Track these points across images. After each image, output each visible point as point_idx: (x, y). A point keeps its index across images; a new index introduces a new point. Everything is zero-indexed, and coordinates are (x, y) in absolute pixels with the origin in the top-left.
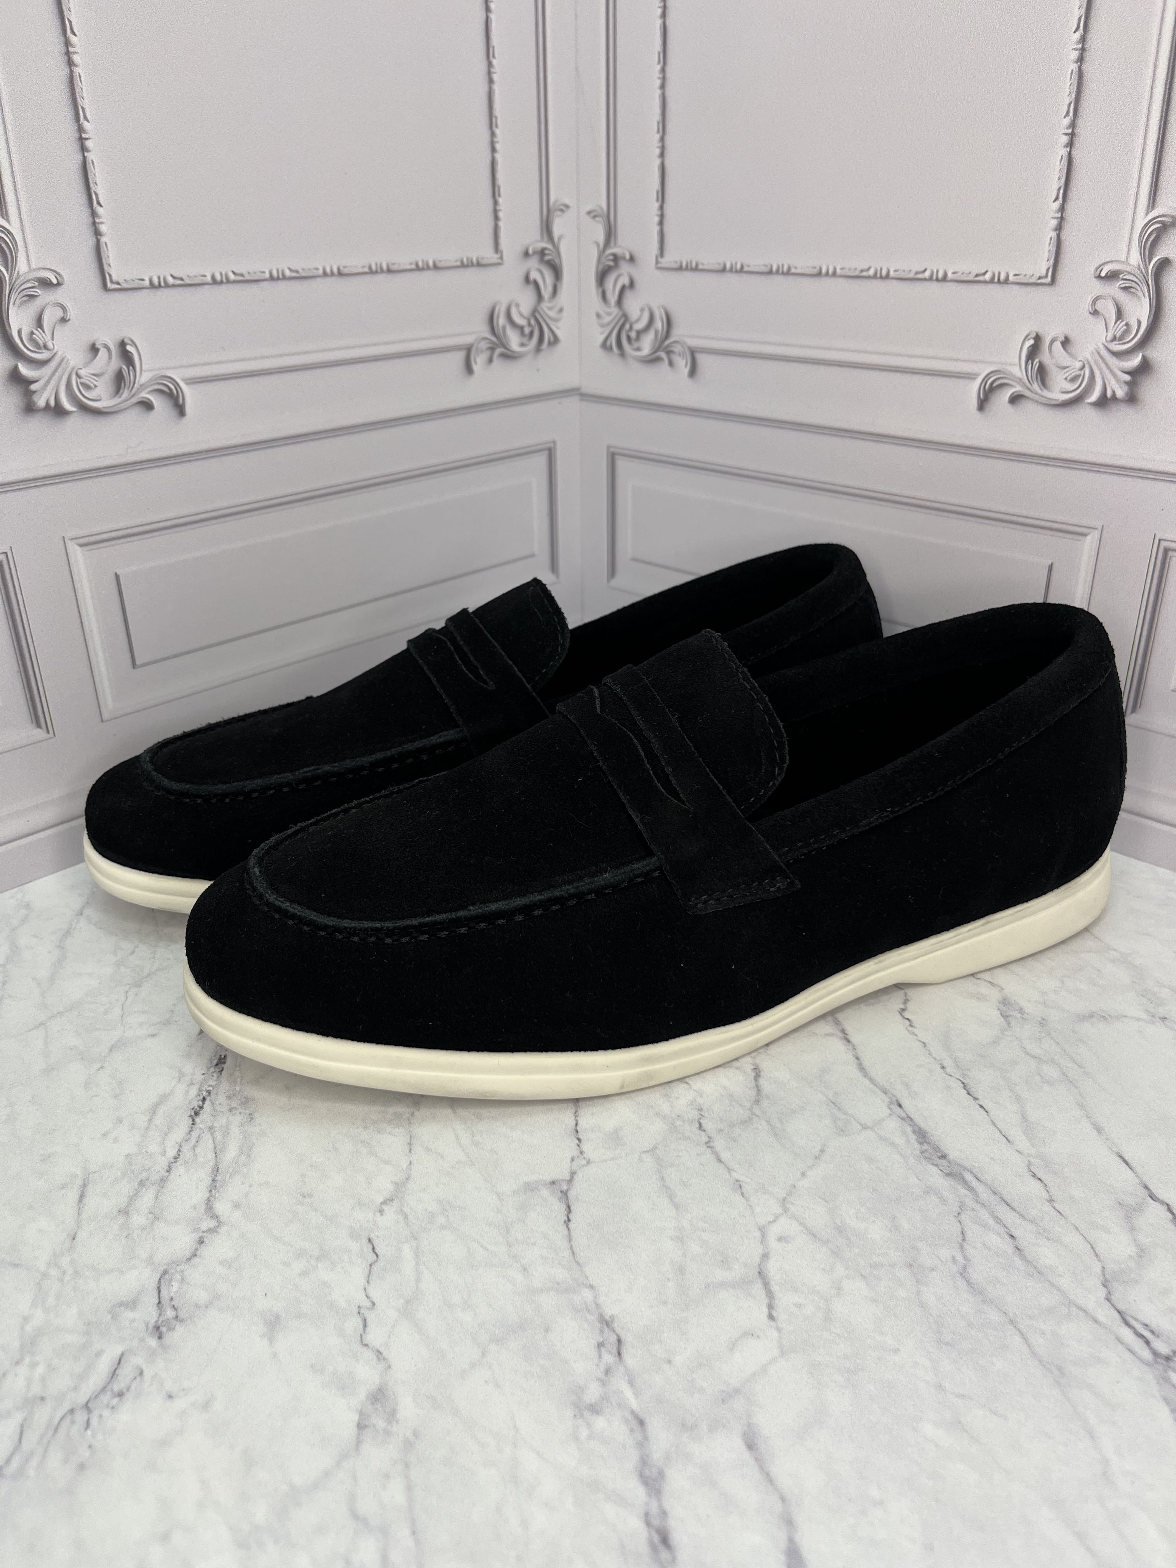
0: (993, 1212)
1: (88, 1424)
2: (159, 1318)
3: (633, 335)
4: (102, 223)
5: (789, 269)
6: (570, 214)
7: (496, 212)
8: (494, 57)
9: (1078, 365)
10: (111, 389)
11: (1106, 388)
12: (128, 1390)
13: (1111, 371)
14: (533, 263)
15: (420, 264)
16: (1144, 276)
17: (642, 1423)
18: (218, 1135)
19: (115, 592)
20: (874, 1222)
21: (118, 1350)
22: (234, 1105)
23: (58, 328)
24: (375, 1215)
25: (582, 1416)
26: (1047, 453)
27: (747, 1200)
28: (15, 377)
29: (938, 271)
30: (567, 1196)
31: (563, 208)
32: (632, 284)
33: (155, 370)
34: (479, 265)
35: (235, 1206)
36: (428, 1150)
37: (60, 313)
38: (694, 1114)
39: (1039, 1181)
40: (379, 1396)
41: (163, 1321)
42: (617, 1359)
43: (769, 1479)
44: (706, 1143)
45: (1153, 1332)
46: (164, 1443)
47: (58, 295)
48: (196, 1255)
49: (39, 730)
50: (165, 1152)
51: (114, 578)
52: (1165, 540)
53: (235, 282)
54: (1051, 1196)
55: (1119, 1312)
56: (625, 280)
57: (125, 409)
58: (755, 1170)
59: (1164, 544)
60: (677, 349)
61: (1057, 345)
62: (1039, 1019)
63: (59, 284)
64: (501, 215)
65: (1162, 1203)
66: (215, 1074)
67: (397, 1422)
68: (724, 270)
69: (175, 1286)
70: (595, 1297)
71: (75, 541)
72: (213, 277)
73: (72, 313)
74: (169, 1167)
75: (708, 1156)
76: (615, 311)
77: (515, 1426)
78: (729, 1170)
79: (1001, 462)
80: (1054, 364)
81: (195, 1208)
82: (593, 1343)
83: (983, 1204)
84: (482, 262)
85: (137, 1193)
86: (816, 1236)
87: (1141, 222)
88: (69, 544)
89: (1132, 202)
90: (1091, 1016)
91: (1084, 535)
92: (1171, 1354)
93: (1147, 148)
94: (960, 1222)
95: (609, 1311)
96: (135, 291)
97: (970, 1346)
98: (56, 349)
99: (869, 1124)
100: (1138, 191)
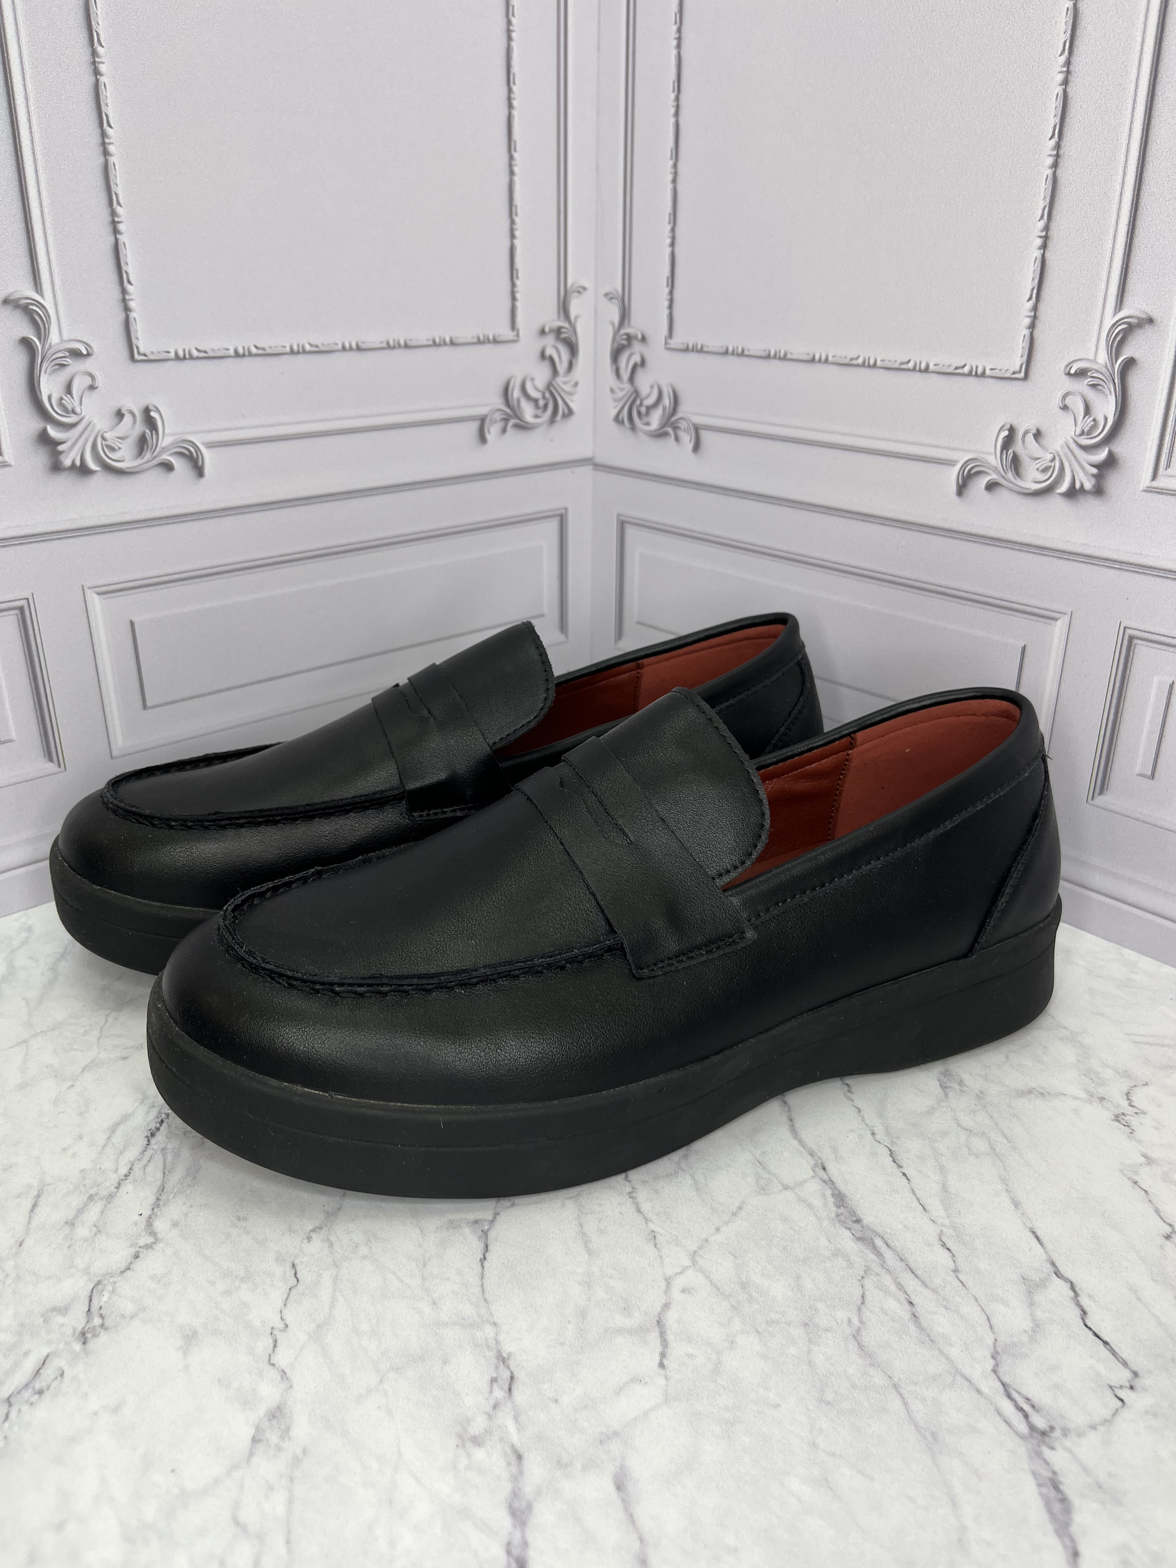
0: (896, 1278)
1: (7, 1417)
2: (86, 1324)
3: (643, 410)
4: (131, 300)
5: (786, 354)
6: (588, 296)
7: (513, 293)
8: (515, 151)
9: (1049, 457)
10: (135, 451)
11: (1074, 480)
12: (48, 1389)
13: (1079, 464)
14: (550, 340)
15: (437, 341)
16: (1111, 374)
17: (519, 1457)
18: (169, 1157)
19: (130, 638)
20: (778, 1280)
21: (45, 1351)
23: (86, 395)
24: (302, 1241)
25: (464, 1446)
26: (1023, 539)
27: (659, 1250)
28: (44, 438)
29: (920, 363)
30: (487, 1236)
31: (581, 290)
32: (643, 363)
33: (177, 433)
34: (495, 341)
35: (173, 1225)
37: (88, 381)
39: (948, 1252)
40: (277, 1414)
41: (89, 1328)
42: (507, 1395)
43: (632, 1519)
44: (629, 1193)
45: (1033, 1407)
46: (73, 1440)
47: (88, 365)
48: (129, 1269)
49: (51, 764)
50: (117, 1169)
51: (129, 624)
52: (1129, 628)
53: (256, 355)
54: (956, 1266)
55: (1003, 1384)
56: (636, 358)
57: (148, 469)
58: (671, 1222)
59: (1129, 632)
60: (683, 425)
61: (1030, 437)
62: (978, 1092)
63: (88, 355)
64: (518, 296)
65: (1067, 1280)
67: (289, 1439)
69: (106, 1296)
70: (497, 1334)
71: (93, 590)
72: (236, 351)
73: (99, 382)
74: (119, 1184)
75: (629, 1205)
76: (627, 386)
77: (399, 1452)
78: (647, 1220)
79: (978, 545)
80: (1027, 455)
81: (136, 1224)
82: (487, 1378)
83: (888, 1270)
84: (498, 339)
85: (85, 1206)
86: (718, 1290)
87: (1109, 322)
88: (89, 593)
89: (1100, 303)
90: (1030, 1092)
91: (1056, 619)
92: (1048, 1430)
93: (1116, 252)
94: (862, 1287)
95: (508, 1348)
96: (161, 363)
97: (850, 1407)
98: (83, 414)
99: (790, 1185)
100: (1106, 292)
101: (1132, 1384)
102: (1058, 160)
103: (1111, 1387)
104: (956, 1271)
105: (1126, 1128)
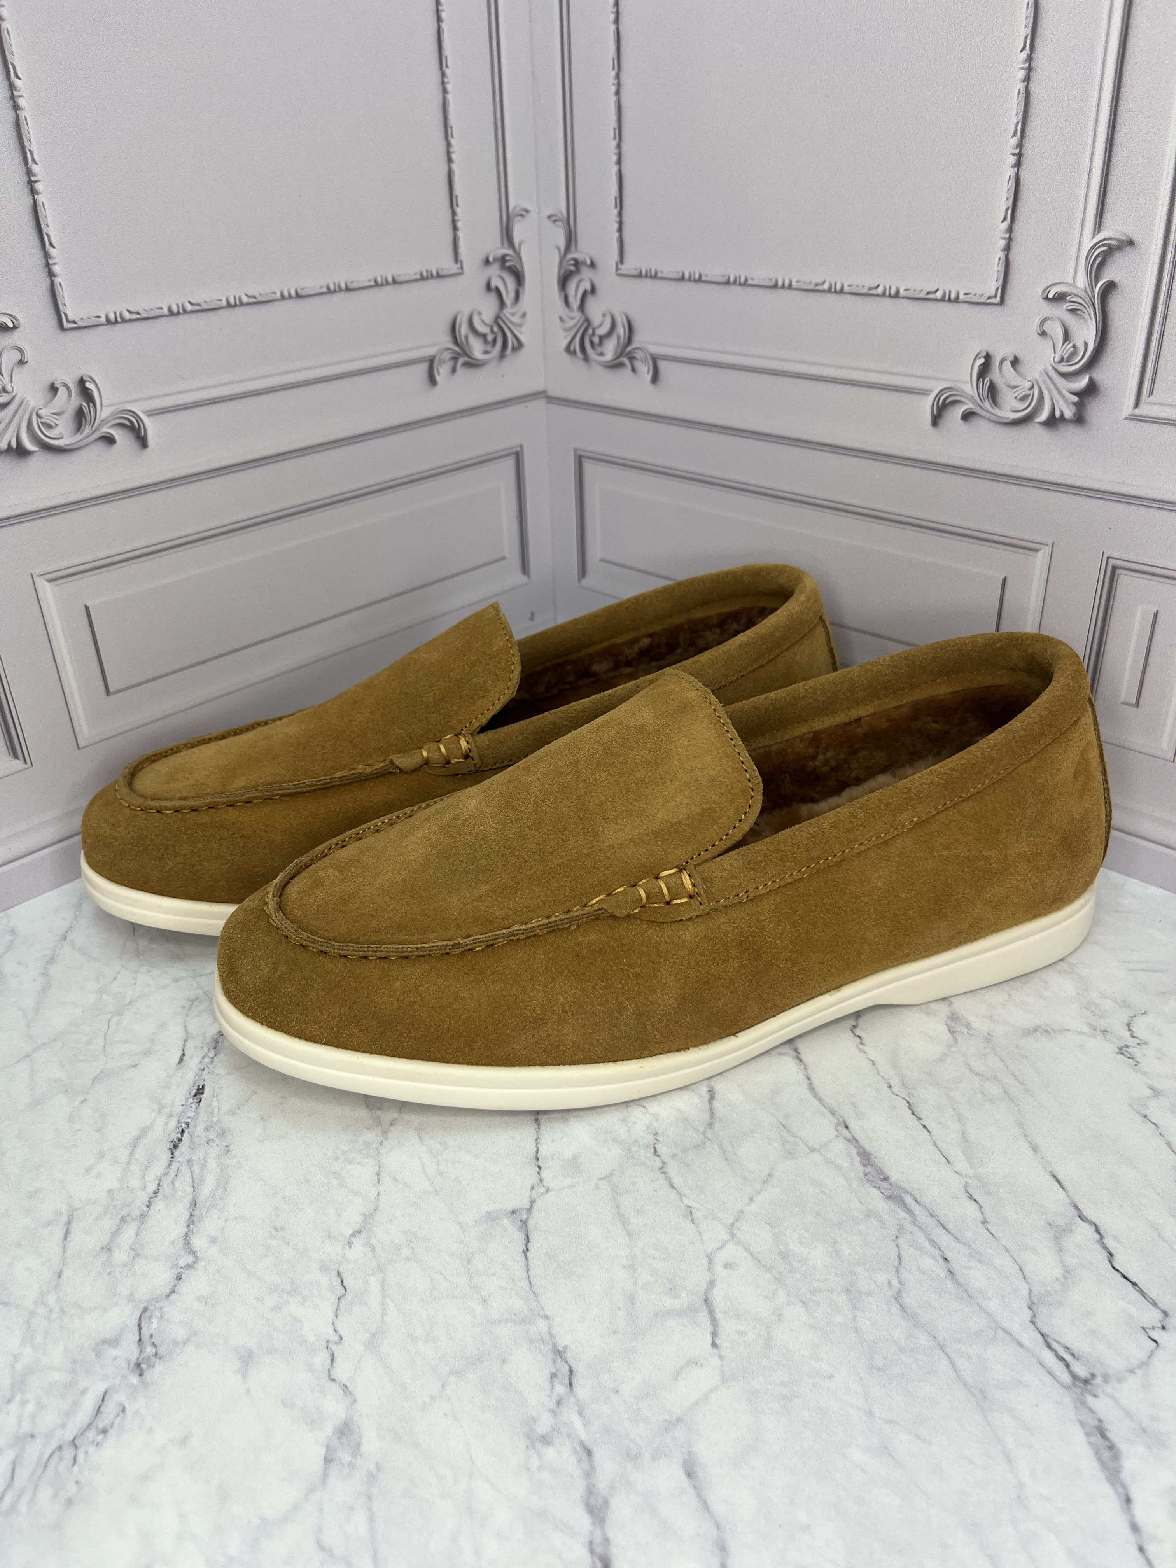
0: (929, 1235)
1: (75, 1460)
2: (140, 1355)
3: (596, 340)
4: (55, 264)
5: (746, 280)
6: (530, 219)
7: (454, 222)
8: (447, 66)
9: (1028, 385)
10: (72, 426)
11: (1054, 408)
12: (112, 1427)
13: (1059, 392)
14: (494, 271)
15: (379, 280)
16: (1090, 298)
17: (589, 1453)
18: (196, 1169)
19: (86, 621)
20: (816, 1247)
21: (102, 1387)
22: (211, 1137)
23: (17, 371)
24: (344, 1248)
25: (534, 1447)
26: (999, 470)
27: (697, 1226)
29: (890, 288)
30: (526, 1226)
31: (523, 213)
32: (593, 290)
33: (114, 404)
34: (439, 276)
35: (212, 1241)
36: (395, 1180)
37: (17, 356)
38: (650, 1139)
39: (975, 1203)
40: (345, 1430)
41: (143, 1358)
42: (569, 1390)
43: (706, 1506)
44: (660, 1169)
45: (1073, 1355)
46: (145, 1478)
47: (15, 338)
48: (174, 1292)
49: (17, 761)
50: (145, 1187)
51: (84, 610)
52: (1112, 558)
53: (192, 312)
54: (985, 1218)
55: (1042, 1335)
56: (586, 285)
57: (87, 445)
58: (706, 1196)
59: (1111, 562)
60: (639, 355)
61: (1007, 365)
62: (986, 1034)
63: (15, 327)
64: (459, 224)
65: (1090, 1223)
66: (193, 1105)
67: (361, 1457)
69: (155, 1323)
70: (550, 1328)
71: (43, 577)
72: (170, 309)
73: (29, 356)
74: (150, 1202)
75: (662, 1181)
76: (577, 315)
77: (471, 1458)
78: (681, 1196)
79: (954, 476)
80: (1004, 383)
81: (173, 1244)
82: (546, 1373)
83: (920, 1227)
84: (441, 273)
85: (119, 1229)
86: (760, 1262)
87: (1087, 245)
88: (38, 580)
89: (1078, 225)
90: (1036, 1030)
91: (1036, 550)
92: (1089, 1377)
93: (1094, 171)
94: (898, 1246)
95: (563, 1341)
96: (92, 329)
97: (900, 1371)
98: (15, 392)
99: (816, 1146)
100: (1084, 213)
101: (1164, 1324)
102: (1031, 73)
103: (1143, 1328)
104: (985, 1222)
105: (1131, 1060)
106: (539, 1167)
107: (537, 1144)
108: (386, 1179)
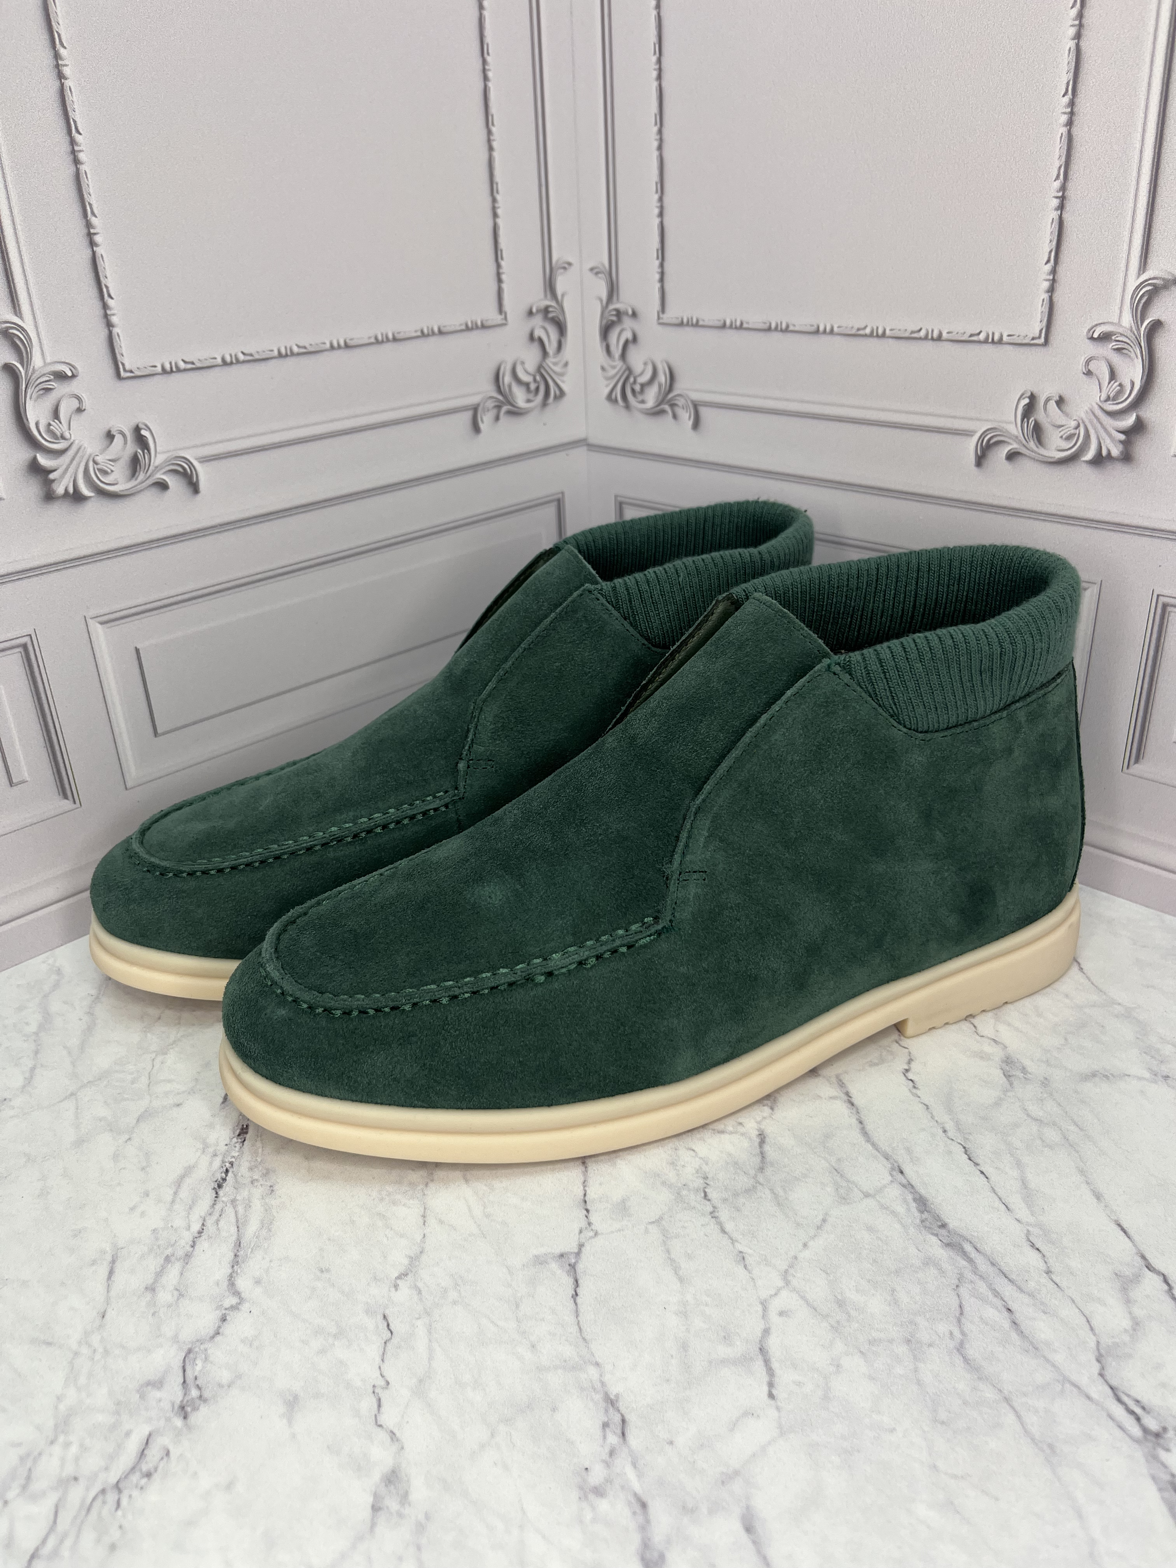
0: (991, 1284)
1: (118, 1504)
2: (184, 1398)
3: (637, 388)
4: (113, 315)
5: (788, 326)
6: (573, 271)
7: (499, 275)
8: (493, 125)
9: (1073, 424)
10: (128, 473)
11: (1101, 447)
12: (156, 1470)
13: (1106, 430)
14: (538, 321)
15: (426, 331)
16: (1136, 337)
17: (644, 1505)
18: (241, 1209)
19: (136, 663)
21: (146, 1430)
22: (255, 1177)
23: (75, 418)
24: (390, 1291)
25: (586, 1497)
26: (1045, 509)
27: (750, 1272)
28: (34, 468)
29: (933, 331)
30: (575, 1270)
31: (566, 266)
32: (635, 339)
33: (168, 451)
34: (484, 327)
35: (256, 1282)
36: (441, 1222)
37: (75, 404)
38: (699, 1183)
39: (1037, 1251)
40: (392, 1478)
41: (188, 1401)
42: (621, 1440)
43: (766, 1562)
44: (711, 1213)
45: (1143, 1408)
46: (189, 1523)
47: (74, 387)
48: (219, 1333)
49: (66, 801)
50: (189, 1227)
51: (134, 652)
52: (1163, 596)
53: (244, 362)
54: (1048, 1267)
55: (1112, 1388)
56: (628, 335)
57: (141, 491)
58: (758, 1241)
59: (1162, 599)
60: (681, 402)
61: (1052, 404)
62: (1042, 1079)
63: (74, 376)
64: (504, 277)
65: (1158, 1273)
66: (237, 1145)
67: (410, 1505)
68: (724, 326)
69: (199, 1363)
70: (601, 1376)
71: (96, 619)
72: (223, 360)
73: (87, 404)
74: (194, 1242)
75: (713, 1228)
76: (619, 364)
77: (522, 1509)
78: (733, 1241)
79: (1000, 517)
80: (1049, 423)
81: (218, 1284)
82: (598, 1422)
83: (981, 1276)
84: (486, 324)
85: (162, 1269)
86: (816, 1310)
87: (1132, 284)
88: (90, 622)
89: (1123, 264)
90: (1094, 1075)
91: (1085, 589)
92: (1161, 1431)
93: (1138, 209)
94: (958, 1296)
95: (614, 1390)
96: (148, 378)
97: (965, 1426)
98: (73, 438)
99: (871, 1192)
100: (1129, 253)
102: (1074, 118)
106: (587, 1211)
107: (584, 1187)
108: (432, 1221)
